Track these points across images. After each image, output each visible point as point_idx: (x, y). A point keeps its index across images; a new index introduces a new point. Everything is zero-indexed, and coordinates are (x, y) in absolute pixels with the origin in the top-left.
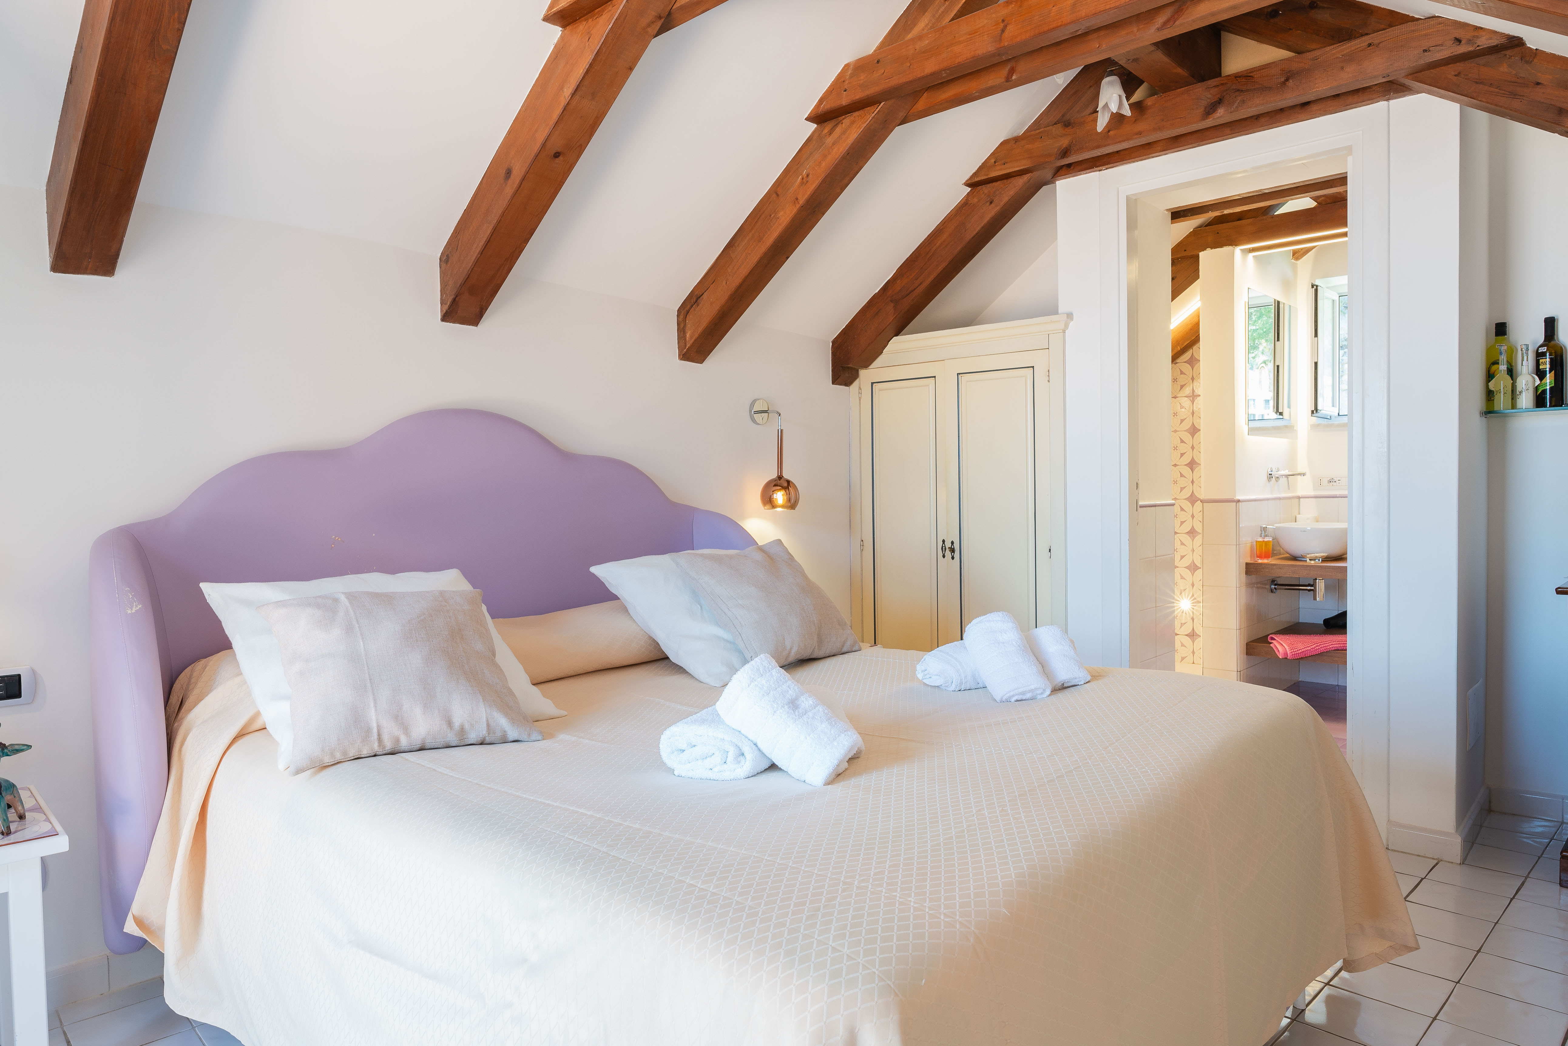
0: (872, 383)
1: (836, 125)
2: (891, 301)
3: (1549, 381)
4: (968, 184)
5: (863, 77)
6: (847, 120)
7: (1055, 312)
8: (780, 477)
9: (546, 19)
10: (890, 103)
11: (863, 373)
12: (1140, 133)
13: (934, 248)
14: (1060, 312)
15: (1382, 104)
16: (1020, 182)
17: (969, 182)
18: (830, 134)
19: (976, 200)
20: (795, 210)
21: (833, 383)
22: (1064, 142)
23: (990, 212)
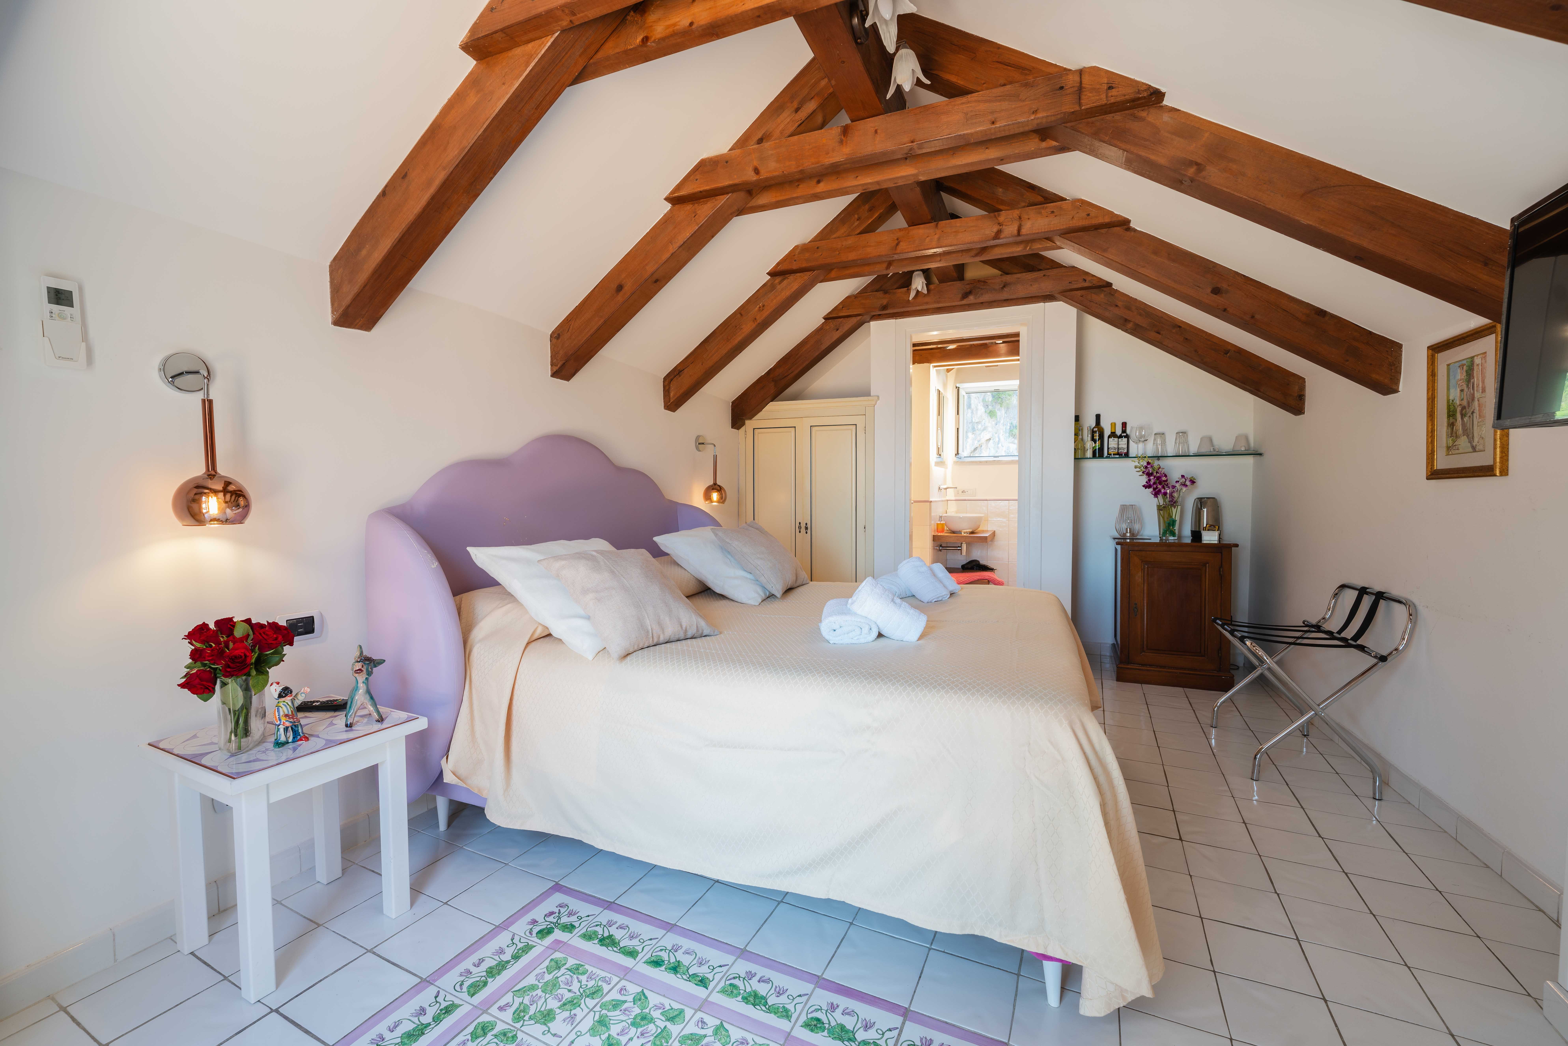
0: (754, 429)
1: (784, 280)
2: (773, 381)
3: (1098, 444)
4: (824, 318)
5: (807, 255)
6: (792, 277)
7: (869, 395)
8: (715, 484)
9: (666, 199)
10: (819, 271)
11: (747, 422)
12: (927, 303)
13: (801, 352)
14: (871, 395)
15: (1042, 304)
16: (854, 320)
17: (826, 317)
18: (780, 284)
19: (828, 327)
20: (754, 326)
21: (732, 428)
22: (885, 302)
23: (836, 335)
